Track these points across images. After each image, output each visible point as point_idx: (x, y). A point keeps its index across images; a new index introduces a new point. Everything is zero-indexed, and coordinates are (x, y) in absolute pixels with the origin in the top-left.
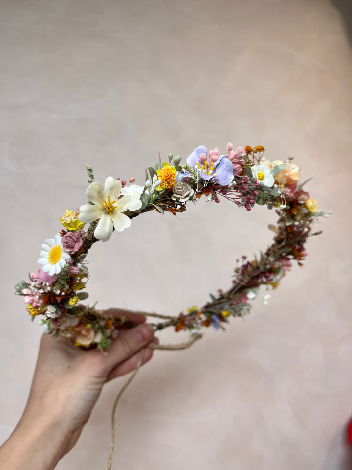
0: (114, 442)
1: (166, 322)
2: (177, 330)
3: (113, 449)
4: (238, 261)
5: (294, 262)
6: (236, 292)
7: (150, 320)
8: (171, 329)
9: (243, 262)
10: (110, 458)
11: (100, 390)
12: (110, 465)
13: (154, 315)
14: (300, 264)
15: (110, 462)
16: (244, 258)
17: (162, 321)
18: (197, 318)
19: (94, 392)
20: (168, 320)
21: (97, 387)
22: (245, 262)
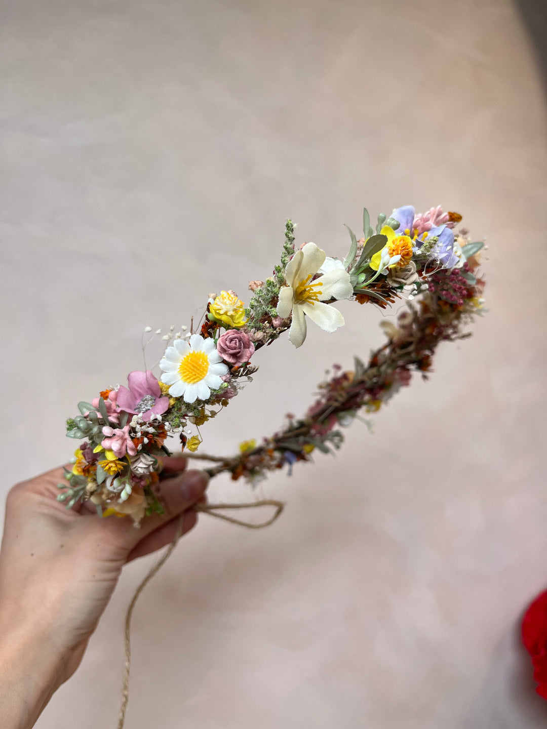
0: (129, 660)
1: (218, 467)
2: (235, 477)
3: (128, 672)
4: (327, 372)
5: (416, 374)
6: (327, 417)
7: (194, 465)
8: (226, 476)
9: (335, 373)
10: (126, 688)
11: (115, 580)
12: (126, 697)
13: (204, 458)
14: (425, 377)
15: (126, 693)
16: (338, 367)
17: (212, 465)
18: (267, 458)
19: (106, 584)
20: (219, 464)
21: (111, 575)
22: (339, 374)
